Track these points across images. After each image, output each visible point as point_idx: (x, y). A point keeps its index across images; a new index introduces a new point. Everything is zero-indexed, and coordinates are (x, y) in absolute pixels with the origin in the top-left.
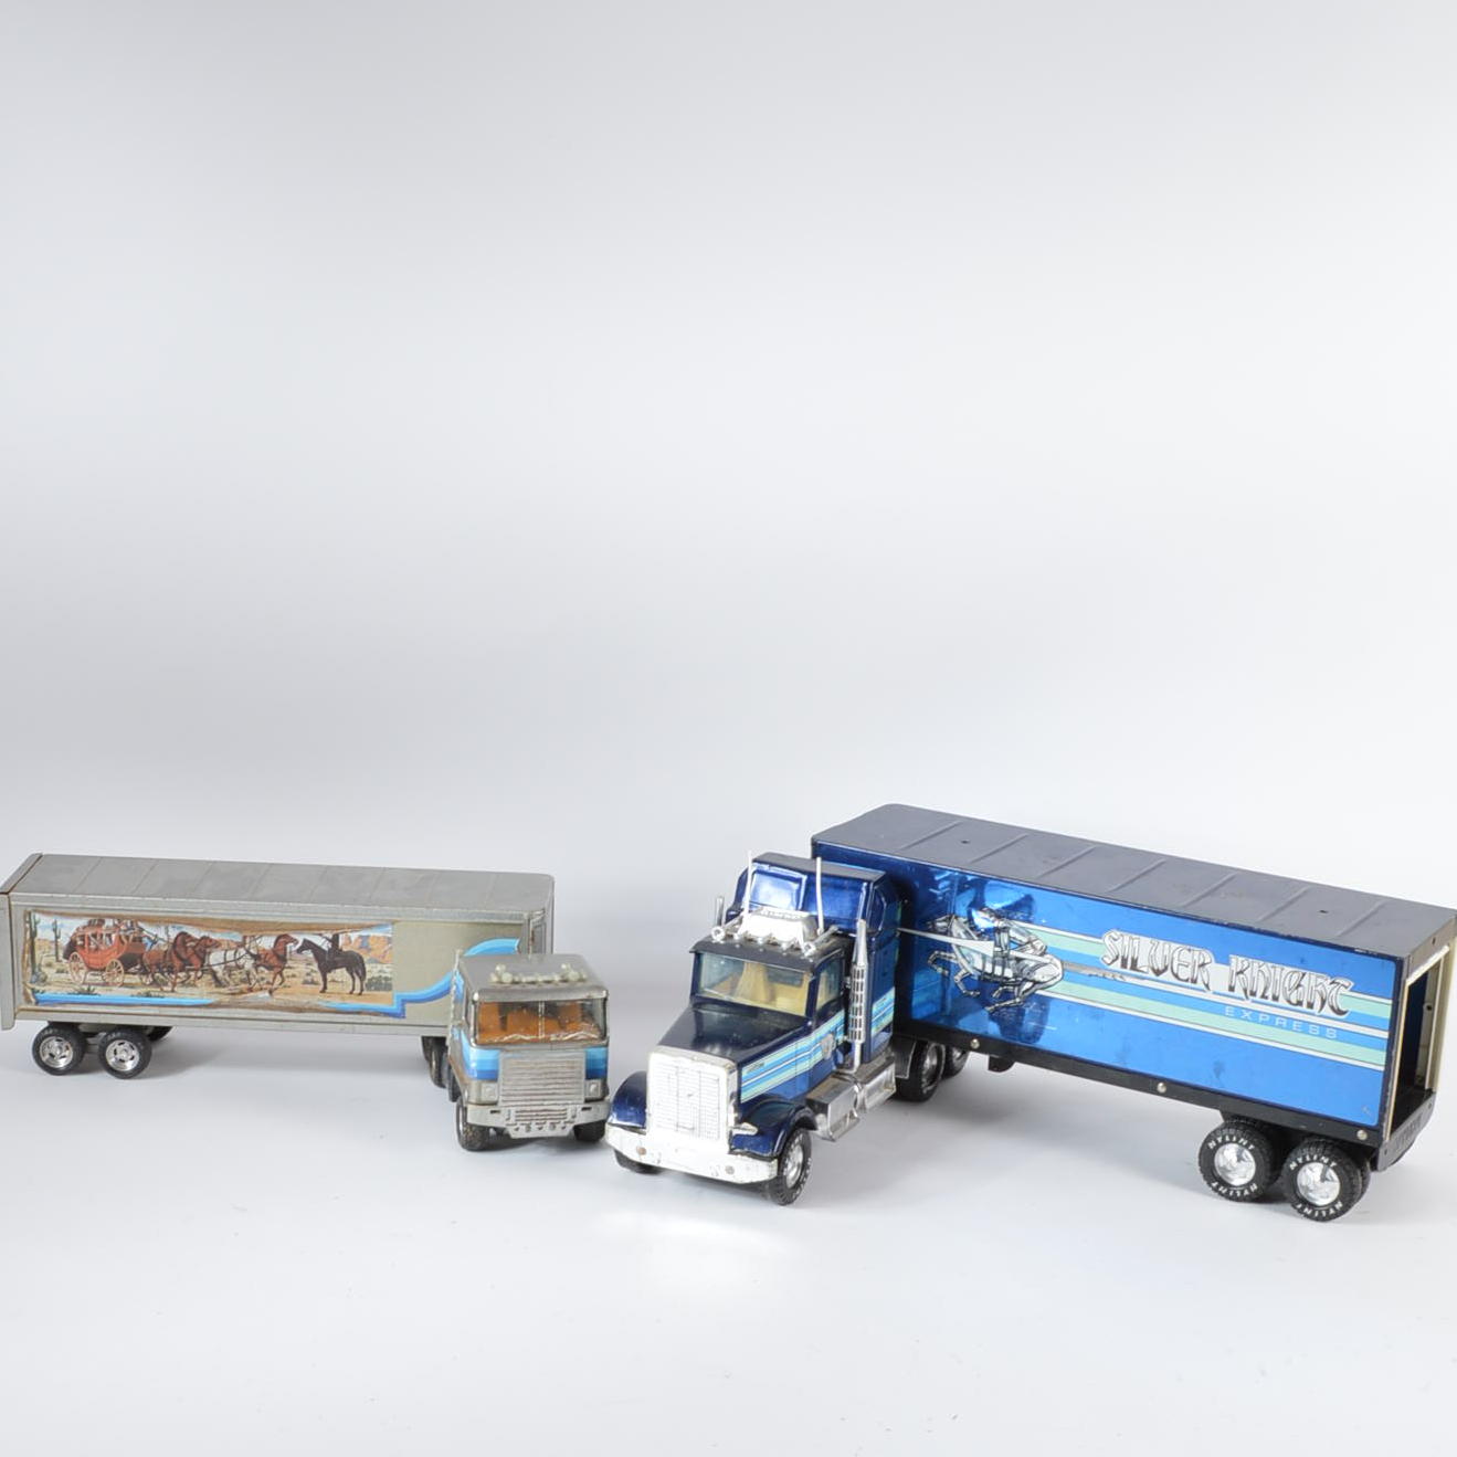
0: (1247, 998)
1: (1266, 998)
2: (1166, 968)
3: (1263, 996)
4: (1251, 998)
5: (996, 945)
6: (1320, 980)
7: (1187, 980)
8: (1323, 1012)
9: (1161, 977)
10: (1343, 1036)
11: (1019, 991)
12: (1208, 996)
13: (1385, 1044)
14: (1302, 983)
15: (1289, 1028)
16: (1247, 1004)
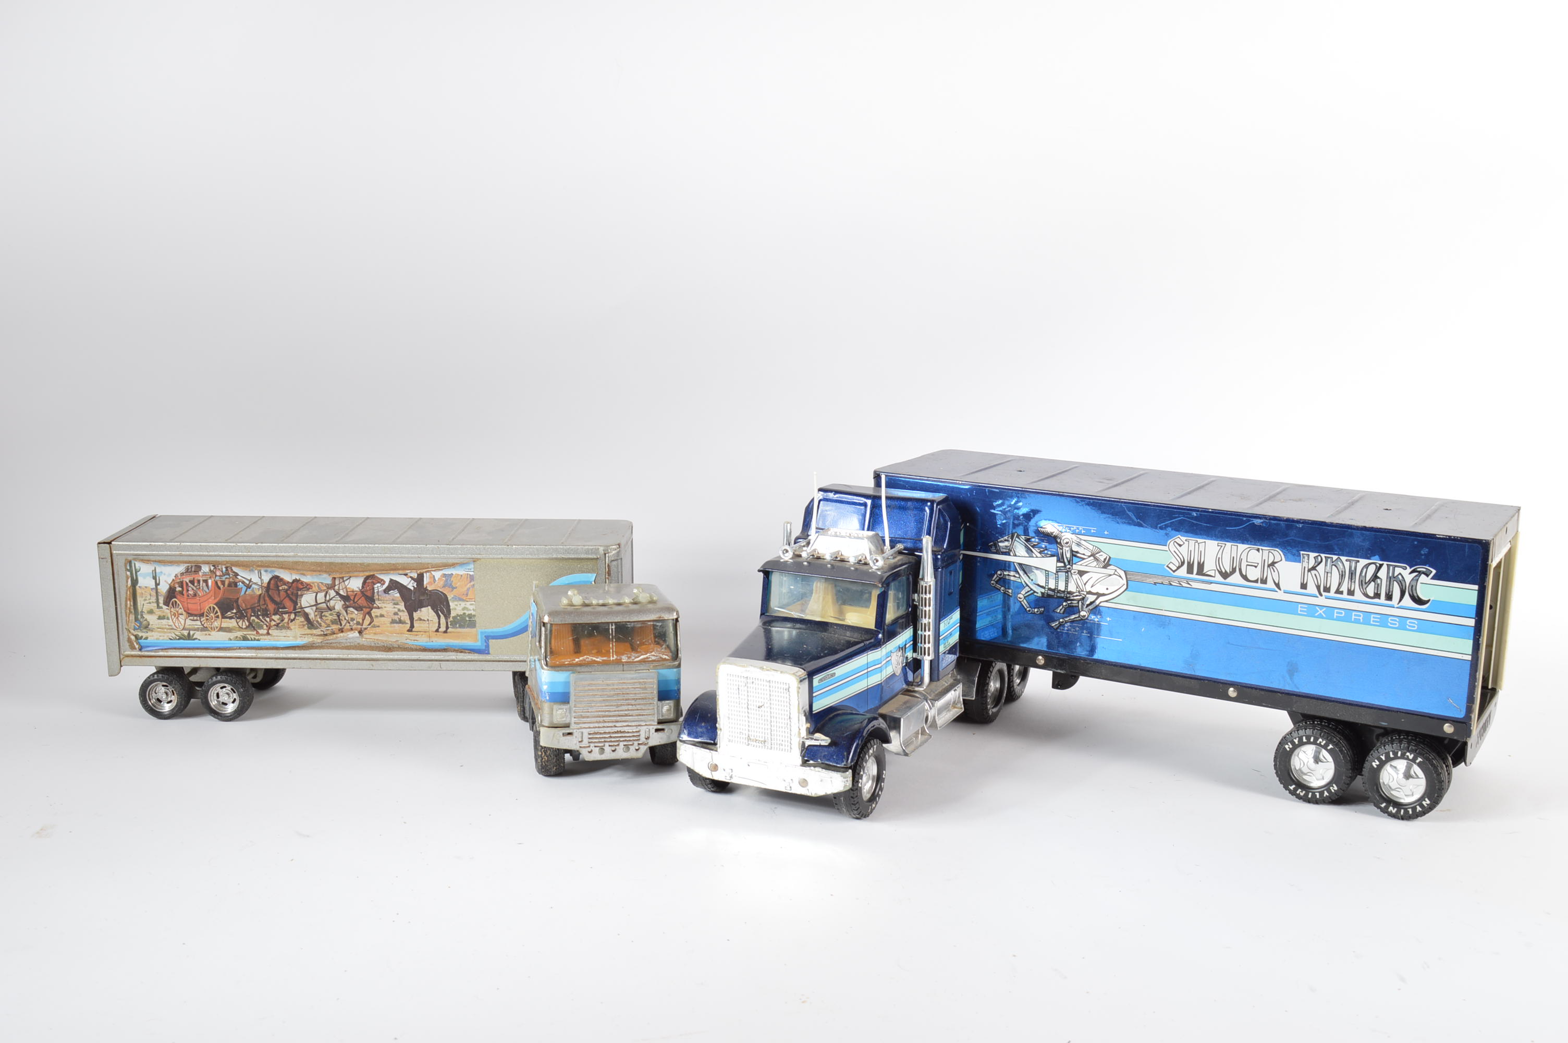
0: (1321, 595)
1: (1342, 593)
2: (1234, 571)
3: (1338, 591)
4: (1324, 594)
5: (1058, 561)
6: (1398, 571)
7: (1256, 581)
8: (1402, 604)
9: (1229, 580)
10: (1425, 627)
11: (1083, 604)
12: (1279, 595)
13: (1471, 632)
14: (1379, 575)
15: (1366, 622)
16: (1321, 601)
